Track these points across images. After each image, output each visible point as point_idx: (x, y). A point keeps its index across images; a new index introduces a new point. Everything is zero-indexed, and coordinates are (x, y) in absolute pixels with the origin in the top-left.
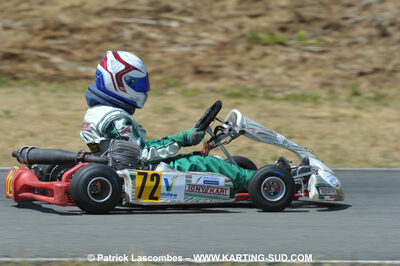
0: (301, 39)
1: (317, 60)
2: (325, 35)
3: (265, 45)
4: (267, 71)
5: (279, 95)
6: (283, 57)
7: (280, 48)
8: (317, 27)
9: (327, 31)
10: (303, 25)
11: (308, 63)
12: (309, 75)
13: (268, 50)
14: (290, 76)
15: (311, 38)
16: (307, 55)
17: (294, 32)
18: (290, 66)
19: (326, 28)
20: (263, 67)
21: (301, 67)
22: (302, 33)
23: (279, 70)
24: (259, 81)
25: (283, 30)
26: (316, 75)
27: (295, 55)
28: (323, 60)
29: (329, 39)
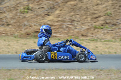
0: (107, 27)
1: (111, 32)
2: (112, 26)
3: (98, 29)
4: (99, 35)
5: (103, 40)
6: (103, 32)
7: (102, 29)
8: (111, 25)
9: (113, 26)
10: (107, 24)
11: (109, 33)
12: (109, 36)
13: (99, 30)
14: (105, 36)
15: (109, 27)
16: (109, 31)
17: (105, 26)
18: (105, 34)
19: (112, 25)
20: (98, 34)
21: (107, 34)
22: (107, 26)
23: (102, 35)
24: (98, 37)
25: (102, 25)
26: (111, 36)
27: (106, 31)
28: (112, 32)
29: (113, 28)
